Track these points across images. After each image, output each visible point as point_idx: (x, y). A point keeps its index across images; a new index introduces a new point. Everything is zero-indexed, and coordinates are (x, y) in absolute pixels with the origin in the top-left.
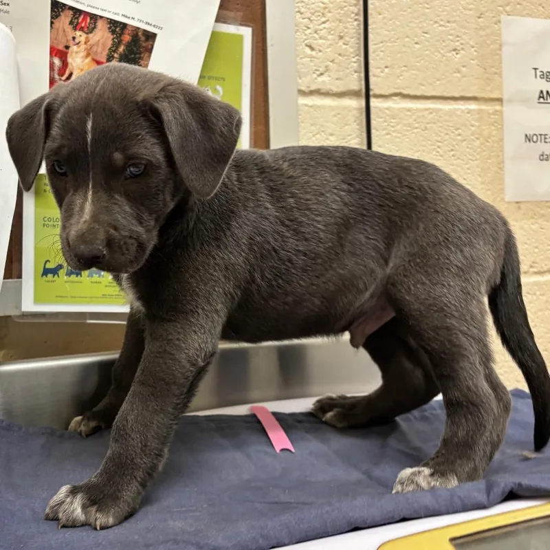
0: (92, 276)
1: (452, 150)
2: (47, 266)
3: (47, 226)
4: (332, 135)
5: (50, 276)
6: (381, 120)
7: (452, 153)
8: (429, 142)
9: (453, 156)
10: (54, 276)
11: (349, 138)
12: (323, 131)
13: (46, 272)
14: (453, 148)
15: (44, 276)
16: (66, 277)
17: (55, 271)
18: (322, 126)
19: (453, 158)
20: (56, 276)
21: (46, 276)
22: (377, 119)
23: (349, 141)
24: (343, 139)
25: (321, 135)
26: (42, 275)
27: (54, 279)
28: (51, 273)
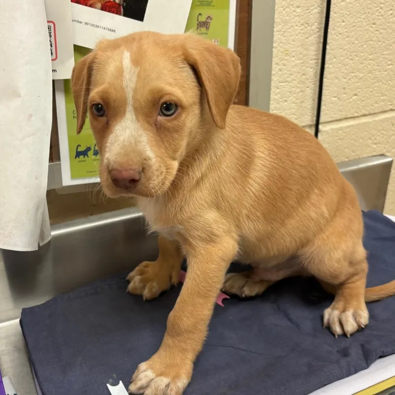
1: (391, 10)
2: (79, 150)
4: (298, 7)
5: (81, 157)
7: (391, 12)
8: (375, 5)
9: (391, 14)
10: (84, 157)
11: (312, 8)
12: (291, 5)
13: (78, 154)
14: (392, 8)
15: (77, 158)
16: (93, 157)
17: (85, 153)
19: (391, 16)
20: (86, 156)
21: (79, 158)
23: (312, 11)
24: (307, 10)
25: (289, 8)
26: (76, 158)
27: (84, 159)
28: (82, 155)
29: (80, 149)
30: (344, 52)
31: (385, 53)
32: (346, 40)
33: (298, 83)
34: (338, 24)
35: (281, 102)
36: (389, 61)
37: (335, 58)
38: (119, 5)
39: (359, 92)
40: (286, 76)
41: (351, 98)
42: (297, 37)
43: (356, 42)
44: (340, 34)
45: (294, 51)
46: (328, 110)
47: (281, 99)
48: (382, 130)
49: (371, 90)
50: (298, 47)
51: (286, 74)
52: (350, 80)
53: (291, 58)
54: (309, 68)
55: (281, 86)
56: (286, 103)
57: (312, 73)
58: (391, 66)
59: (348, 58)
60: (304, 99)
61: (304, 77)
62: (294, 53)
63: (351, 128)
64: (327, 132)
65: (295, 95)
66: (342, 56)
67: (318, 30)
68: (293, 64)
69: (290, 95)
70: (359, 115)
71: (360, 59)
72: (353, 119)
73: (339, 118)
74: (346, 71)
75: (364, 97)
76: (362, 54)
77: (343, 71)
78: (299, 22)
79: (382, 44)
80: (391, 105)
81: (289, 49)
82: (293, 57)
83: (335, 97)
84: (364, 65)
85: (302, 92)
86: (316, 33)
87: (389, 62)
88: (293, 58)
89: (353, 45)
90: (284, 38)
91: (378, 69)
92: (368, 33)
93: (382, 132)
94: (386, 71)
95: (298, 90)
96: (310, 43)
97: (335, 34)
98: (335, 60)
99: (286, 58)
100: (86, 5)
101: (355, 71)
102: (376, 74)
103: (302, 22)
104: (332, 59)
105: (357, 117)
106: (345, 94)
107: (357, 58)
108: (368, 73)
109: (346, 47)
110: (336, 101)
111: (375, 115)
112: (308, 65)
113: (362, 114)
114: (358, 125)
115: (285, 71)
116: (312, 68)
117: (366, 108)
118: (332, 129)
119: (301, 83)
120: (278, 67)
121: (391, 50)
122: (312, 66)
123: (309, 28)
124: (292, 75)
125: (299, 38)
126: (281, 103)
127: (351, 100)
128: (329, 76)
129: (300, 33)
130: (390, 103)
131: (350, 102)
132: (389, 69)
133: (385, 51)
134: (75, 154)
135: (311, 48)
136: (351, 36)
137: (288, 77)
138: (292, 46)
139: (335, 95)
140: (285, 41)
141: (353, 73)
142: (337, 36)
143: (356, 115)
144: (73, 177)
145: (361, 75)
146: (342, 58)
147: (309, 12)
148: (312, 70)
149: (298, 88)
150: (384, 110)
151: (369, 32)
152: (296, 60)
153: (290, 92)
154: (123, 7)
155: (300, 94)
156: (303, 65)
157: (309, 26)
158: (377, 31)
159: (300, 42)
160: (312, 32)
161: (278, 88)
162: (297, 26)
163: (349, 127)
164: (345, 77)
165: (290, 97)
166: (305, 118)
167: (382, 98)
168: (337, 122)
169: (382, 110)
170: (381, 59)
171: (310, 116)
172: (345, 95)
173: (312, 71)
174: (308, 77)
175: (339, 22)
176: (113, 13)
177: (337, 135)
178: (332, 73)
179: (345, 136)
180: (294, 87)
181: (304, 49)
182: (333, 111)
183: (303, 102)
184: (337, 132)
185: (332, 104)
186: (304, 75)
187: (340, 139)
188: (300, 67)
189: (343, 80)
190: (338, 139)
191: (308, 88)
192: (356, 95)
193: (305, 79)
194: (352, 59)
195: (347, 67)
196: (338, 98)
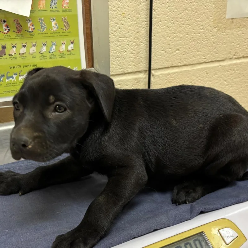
30: (167, 17)
31: (198, 20)
32: (168, 8)
33: (134, 39)
35: (122, 51)
36: (201, 26)
37: (160, 21)
39: (181, 48)
40: (124, 32)
41: (175, 52)
42: (131, 4)
43: (176, 10)
44: (163, 4)
45: (129, 14)
46: (158, 60)
47: (122, 49)
48: (200, 76)
49: (190, 47)
50: (132, 11)
51: (124, 31)
52: (173, 38)
53: (127, 19)
54: (141, 28)
55: (120, 40)
56: (126, 53)
57: (144, 31)
58: (202, 30)
59: (171, 22)
60: (139, 51)
61: (138, 34)
62: (129, 15)
63: (177, 74)
64: (158, 76)
65: (132, 48)
66: (166, 20)
68: (130, 24)
69: (129, 47)
70: (182, 65)
71: (180, 23)
72: (177, 68)
73: (166, 66)
74: (169, 32)
75: (184, 52)
76: (181, 20)
77: (167, 31)
79: (195, 13)
80: (205, 59)
81: (125, 13)
82: (129, 18)
83: (162, 50)
84: (183, 28)
85: (138, 45)
86: (145, 2)
87: (201, 27)
88: (129, 20)
89: (173, 13)
90: (121, 4)
91: (194, 32)
92: (184, 5)
93: (199, 78)
94: (200, 33)
95: (134, 43)
96: (141, 9)
98: (160, 22)
99: (123, 19)
102: (192, 36)
104: (159, 22)
105: (181, 66)
106: (170, 48)
107: (177, 23)
108: (186, 34)
109: (168, 14)
110: (164, 53)
111: (193, 66)
112: (140, 26)
113: (184, 64)
114: (181, 72)
115: (123, 29)
116: (143, 28)
117: (187, 60)
118: (163, 75)
120: (118, 26)
121: (202, 18)
122: (144, 26)
124: (129, 32)
125: (132, 4)
126: (122, 53)
127: (175, 53)
128: (158, 35)
130: (204, 58)
131: (174, 55)
132: (202, 32)
133: (198, 18)
135: (141, 13)
136: (172, 6)
137: (126, 34)
138: (127, 10)
139: (162, 49)
140: (121, 6)
141: (175, 33)
142: (161, 5)
143: (179, 64)
145: (181, 36)
146: (166, 21)
149: (134, 42)
150: (200, 62)
151: (185, 4)
152: (132, 21)
153: (128, 45)
155: (136, 47)
156: (137, 25)
158: (191, 3)
159: (133, 8)
161: (119, 41)
163: (175, 73)
164: (169, 36)
166: (141, 65)
167: (198, 53)
168: (165, 69)
169: (198, 62)
170: (195, 25)
171: (145, 63)
172: (170, 50)
173: (144, 30)
174: (141, 34)
177: (166, 79)
178: (159, 33)
179: (172, 80)
180: (131, 42)
181: (137, 13)
182: (162, 61)
183: (139, 53)
184: (166, 77)
185: (161, 55)
186: (138, 33)
187: (169, 82)
188: (134, 26)
189: (168, 38)
190: (167, 82)
191: (142, 42)
192: (178, 50)
193: (139, 35)
194: (173, 23)
195: (171, 29)
196: (165, 51)
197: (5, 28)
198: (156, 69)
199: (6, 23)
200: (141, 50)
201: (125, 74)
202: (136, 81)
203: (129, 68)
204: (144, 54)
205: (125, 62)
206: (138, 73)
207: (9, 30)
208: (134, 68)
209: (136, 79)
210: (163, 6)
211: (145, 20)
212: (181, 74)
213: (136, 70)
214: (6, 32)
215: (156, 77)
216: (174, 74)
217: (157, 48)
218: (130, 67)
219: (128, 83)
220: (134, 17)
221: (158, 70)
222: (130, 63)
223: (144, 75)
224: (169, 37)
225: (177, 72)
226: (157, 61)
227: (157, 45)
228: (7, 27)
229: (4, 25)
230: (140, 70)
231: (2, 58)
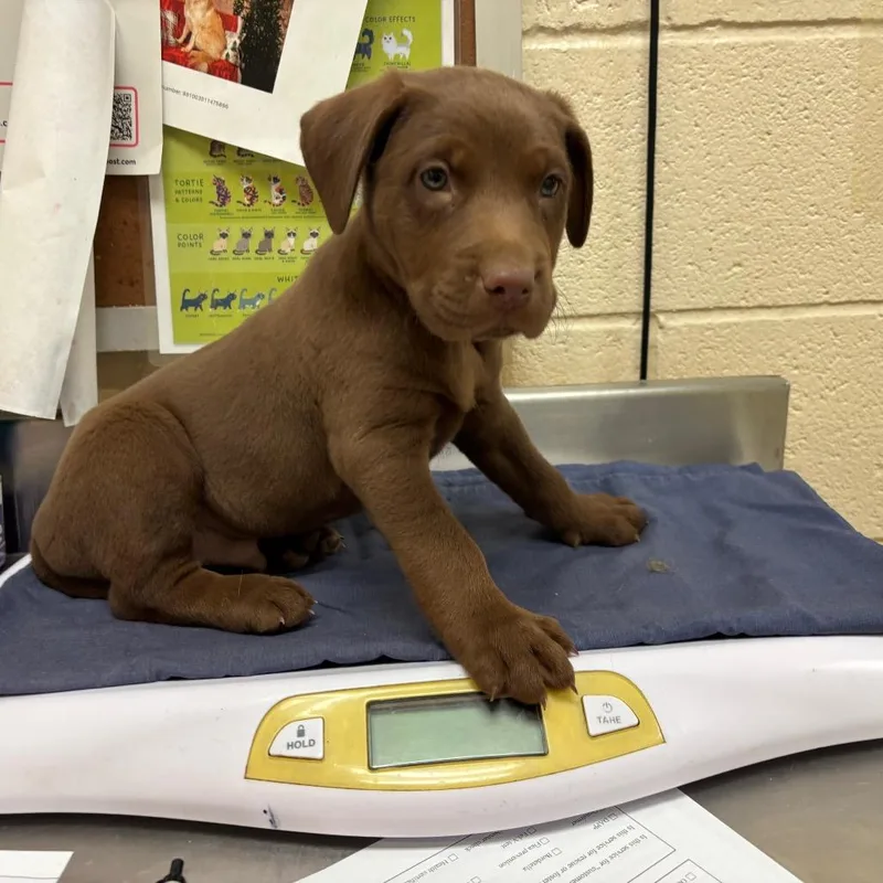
0: (244, 308)
1: (806, 109)
3: (183, 245)
4: (597, 94)
5: (191, 309)
6: (683, 66)
7: (806, 112)
8: (767, 98)
9: (807, 117)
10: (196, 310)
11: (626, 97)
12: (582, 90)
13: (186, 304)
14: (807, 104)
15: (184, 310)
17: (197, 303)
18: (582, 81)
19: (806, 121)
20: (199, 309)
21: (187, 310)
22: (676, 65)
23: (627, 102)
24: (616, 100)
25: (579, 95)
26: (182, 309)
28: (192, 305)
29: (189, 296)
30: (704, 181)
31: (800, 189)
32: (708, 158)
33: (607, 231)
34: (686, 130)
36: (812, 205)
37: (684, 190)
38: (235, 66)
39: (746, 260)
41: (729, 270)
43: (730, 164)
44: (692, 147)
46: (675, 288)
48: (810, 340)
49: (775, 258)
50: (603, 164)
52: (723, 234)
54: (628, 206)
56: (582, 265)
57: (635, 214)
58: (816, 216)
59: (715, 193)
60: (621, 262)
61: (619, 220)
63: (735, 327)
64: (678, 330)
65: (601, 253)
66: (700, 188)
67: (641, 136)
69: (590, 250)
70: (751, 305)
71: (742, 197)
72: (737, 312)
73: (702, 306)
74: (710, 217)
75: (758, 270)
76: (747, 188)
77: (704, 215)
78: (601, 121)
79: (791, 173)
80: (827, 293)
83: (690, 264)
84: (753, 208)
85: (617, 247)
86: (638, 143)
87: (812, 208)
89: (723, 170)
91: (787, 220)
92: (755, 150)
93: (809, 345)
94: (807, 225)
95: (607, 243)
96: (627, 158)
97: (680, 146)
98: (684, 193)
100: (186, 66)
101: (732, 219)
102: (783, 230)
103: (607, 120)
104: (678, 192)
105: (748, 308)
106: (713, 260)
107: (735, 195)
108: (764, 226)
109: (707, 172)
110: (694, 271)
111: (790, 309)
112: (625, 200)
113: (756, 303)
114: (749, 324)
116: (634, 205)
117: (766, 293)
118: (691, 327)
119: (612, 231)
121: (813, 184)
122: (634, 201)
123: (622, 132)
126: (572, 264)
127: (729, 273)
128: (675, 224)
129: (603, 140)
130: (824, 290)
131: (727, 278)
132: (812, 222)
133: (801, 186)
134: (180, 304)
135: (630, 168)
136: (718, 153)
139: (690, 261)
141: (727, 222)
142: (686, 150)
143: (743, 303)
144: (177, 340)
145: (748, 228)
146: (699, 191)
147: (621, 105)
148: (634, 208)
149: (607, 239)
150: (811, 301)
151: (759, 148)
153: (590, 245)
154: (241, 70)
155: (612, 251)
156: (615, 197)
157: (622, 129)
158: (775, 146)
159: (605, 155)
160: (629, 140)
162: (597, 126)
163: (729, 325)
164: (711, 228)
165: (590, 255)
166: (625, 298)
167: (802, 277)
168: (699, 314)
169: (804, 301)
170: (793, 201)
171: (636, 294)
172: (714, 263)
174: (626, 220)
175: (686, 125)
176: (226, 78)
177: (702, 338)
178: (681, 218)
179: (721, 342)
180: (597, 238)
181: (616, 170)
182: (689, 291)
183: (620, 267)
184: (702, 333)
185: (685, 276)
186: (618, 217)
187: (710, 348)
188: (608, 200)
189: (706, 233)
190: (704, 348)
191: (628, 241)
192: (739, 265)
193: (620, 223)
194: (722, 195)
195: (714, 210)
196: (699, 267)
197: (275, 193)
198: (671, 311)
199: (278, 184)
200: (626, 259)
201: (580, 317)
202: (611, 338)
203: (589, 303)
204: (635, 271)
205: (580, 288)
206: (615, 318)
207: (284, 198)
208: (605, 304)
209: (609, 333)
210: (690, 154)
211: (638, 186)
212: (748, 329)
213: (610, 310)
214: (277, 202)
215: (670, 332)
216: (726, 328)
217: (674, 257)
218: (595, 300)
219: (588, 341)
220: (607, 177)
221: (676, 315)
222: (594, 291)
223: (634, 324)
224: (711, 231)
225: (735, 324)
226: (675, 291)
227: (675, 249)
228: (281, 192)
229: (274, 187)
230: (624, 310)
231: (263, 257)
